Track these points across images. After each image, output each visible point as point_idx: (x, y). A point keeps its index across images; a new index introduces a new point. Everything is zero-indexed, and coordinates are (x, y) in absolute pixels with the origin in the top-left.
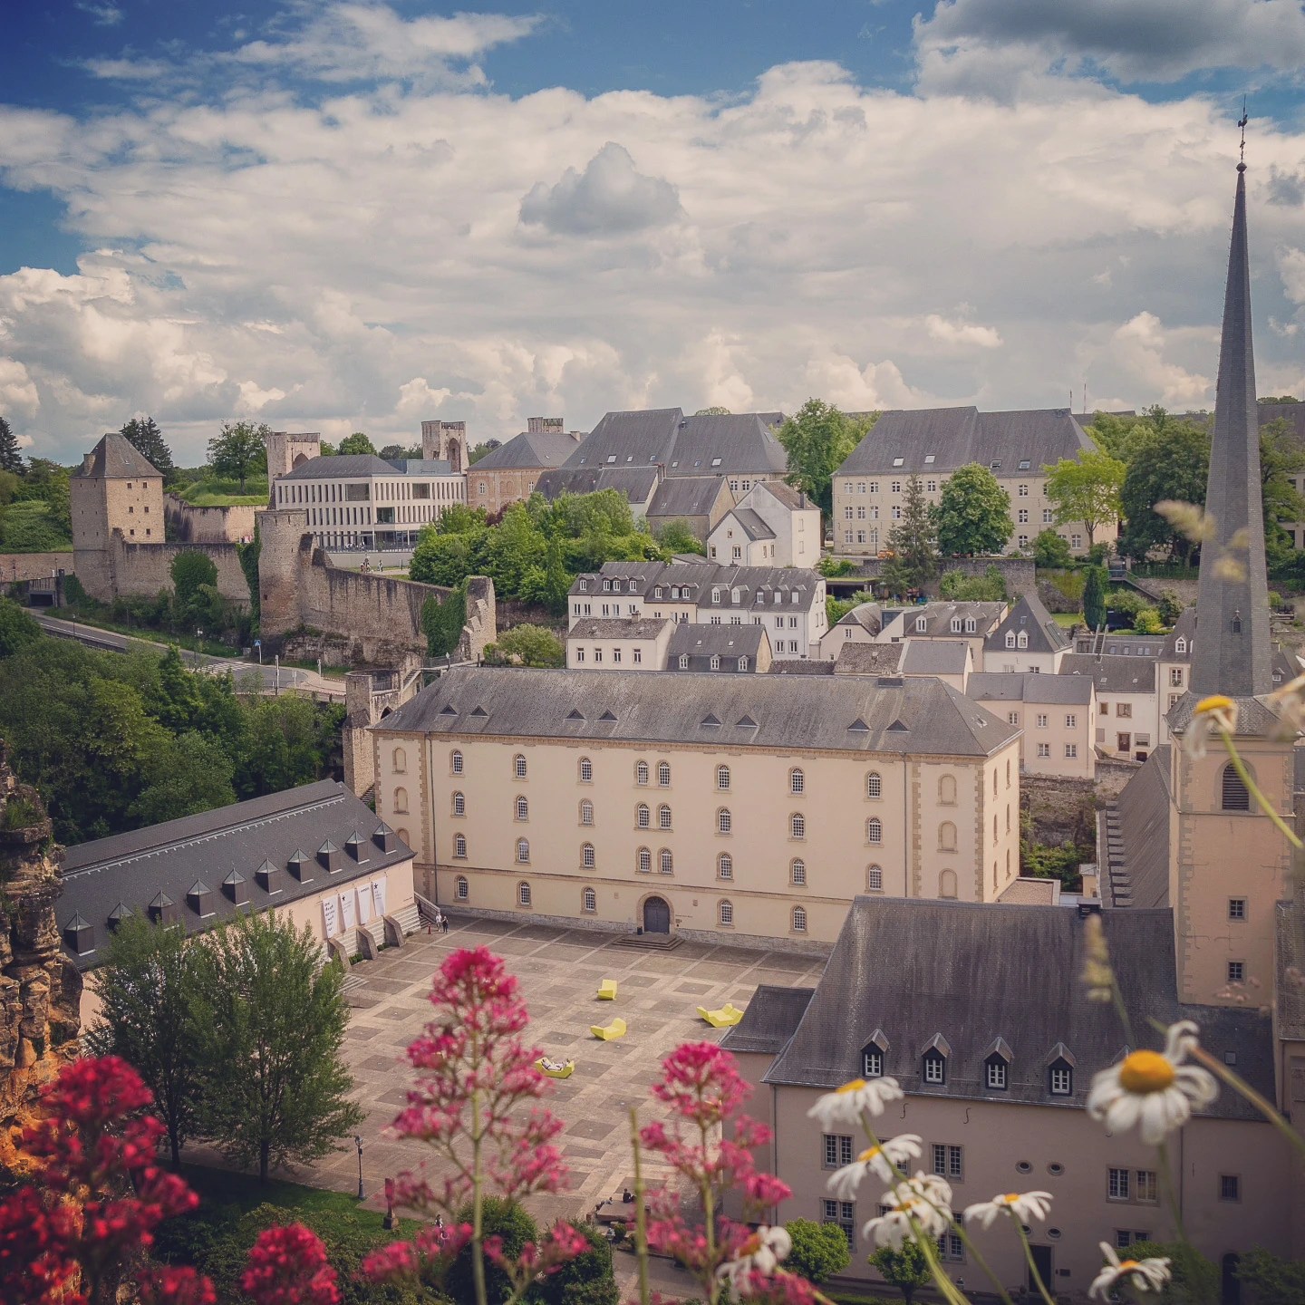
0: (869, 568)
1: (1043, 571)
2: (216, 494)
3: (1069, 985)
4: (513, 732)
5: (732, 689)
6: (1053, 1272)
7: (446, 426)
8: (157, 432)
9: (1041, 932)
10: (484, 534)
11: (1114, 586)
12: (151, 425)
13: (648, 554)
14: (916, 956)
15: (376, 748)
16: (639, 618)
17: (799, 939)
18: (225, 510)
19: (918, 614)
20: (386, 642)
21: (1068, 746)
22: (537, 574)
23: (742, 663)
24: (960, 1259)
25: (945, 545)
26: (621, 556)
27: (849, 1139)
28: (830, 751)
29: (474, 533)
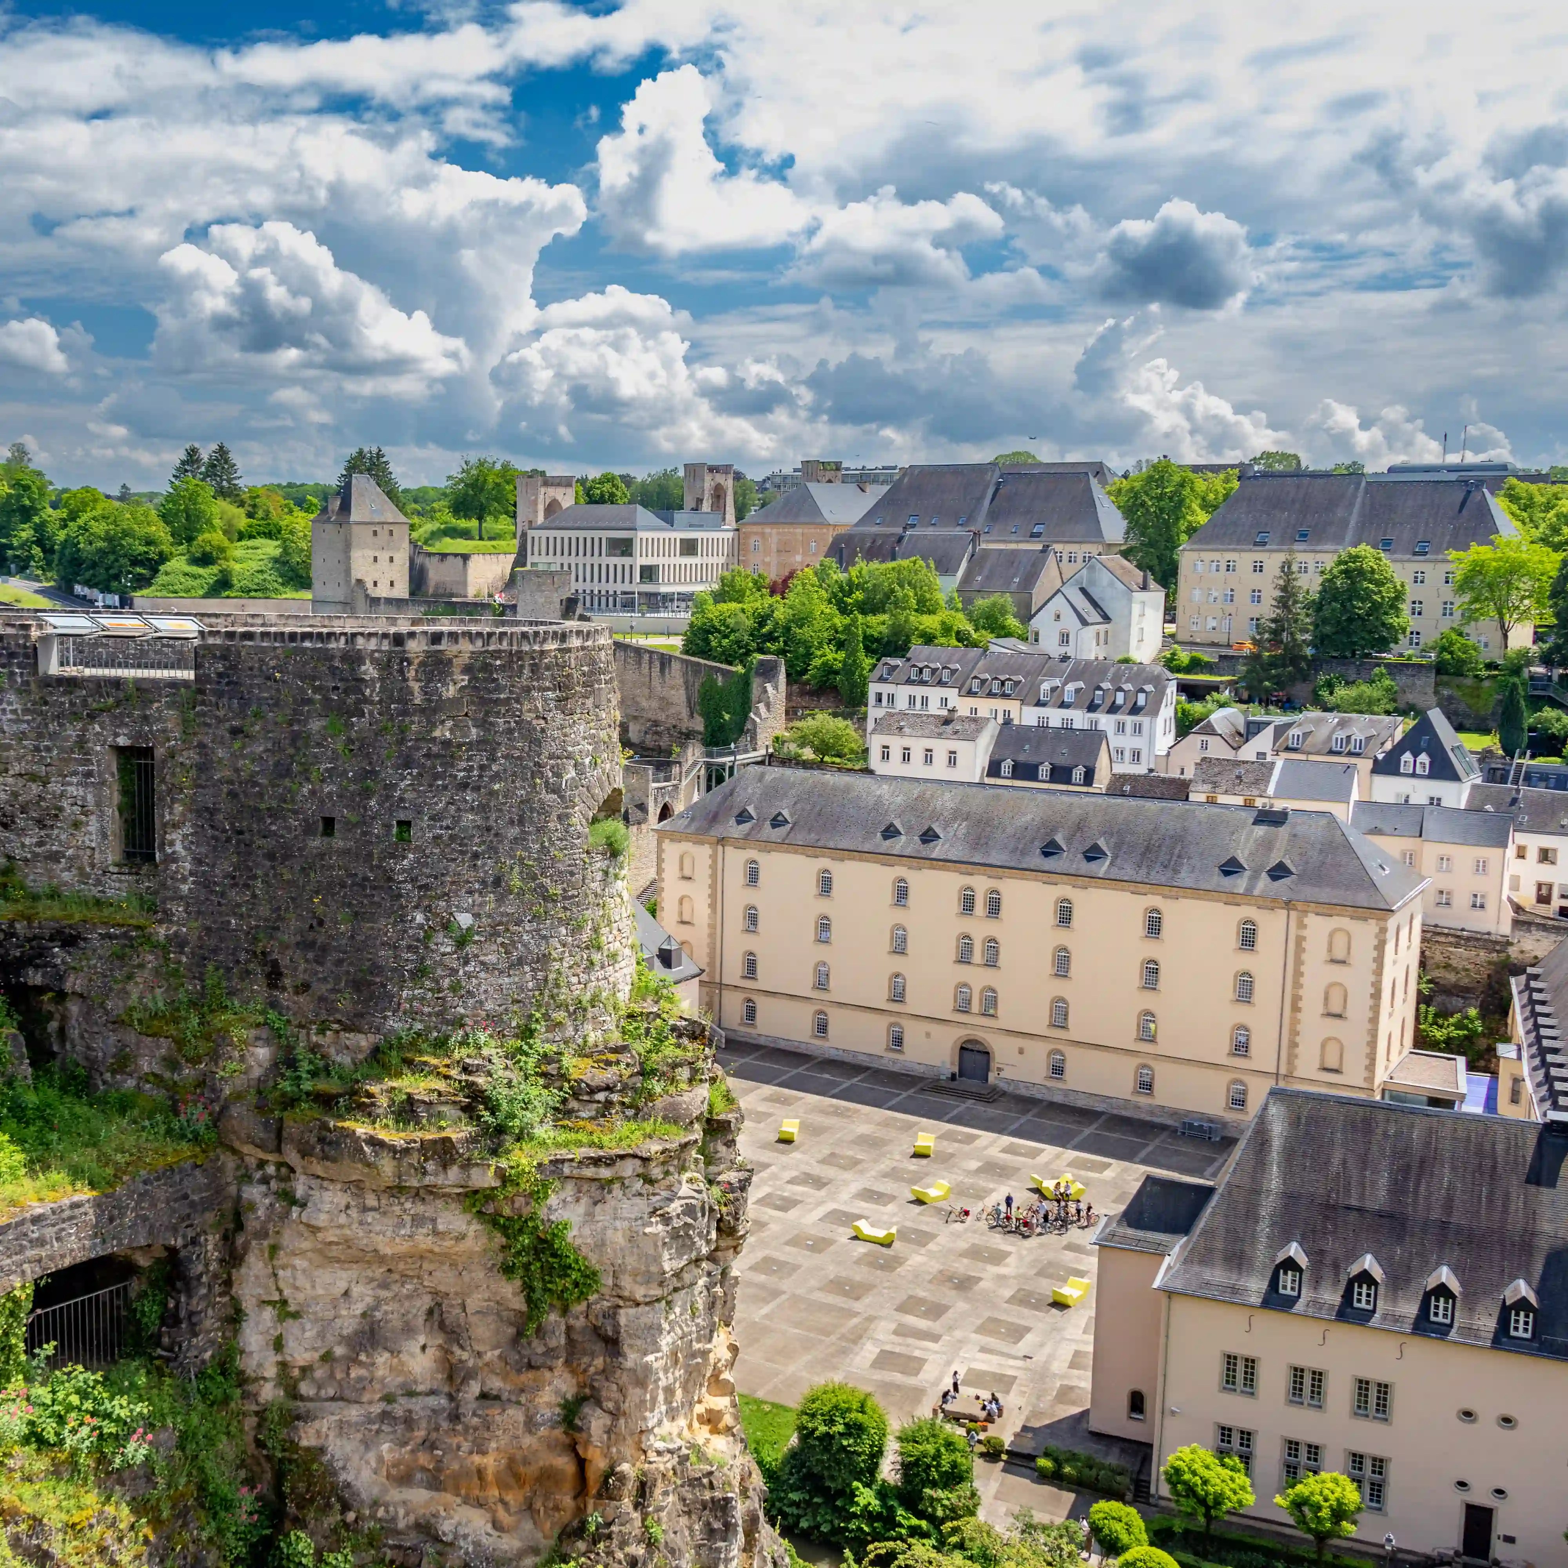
0: (1226, 663)
1: (1445, 678)
2: (452, 538)
3: (1534, 1213)
4: (820, 844)
5: (1078, 811)
6: (1494, 1536)
7: (711, 469)
8: (387, 463)
9: (1500, 1148)
10: (771, 606)
11: (1536, 703)
12: (379, 455)
13: (961, 637)
14: (1344, 1162)
15: (660, 851)
16: (957, 715)
17: (1143, 1100)
18: (465, 557)
19: (1289, 725)
20: (656, 723)
21: (1475, 896)
22: (832, 656)
23: (1078, 773)
24: (1380, 1509)
25: (1320, 641)
26: (929, 639)
27: (1253, 1361)
28: (1197, 892)
29: (758, 602)
